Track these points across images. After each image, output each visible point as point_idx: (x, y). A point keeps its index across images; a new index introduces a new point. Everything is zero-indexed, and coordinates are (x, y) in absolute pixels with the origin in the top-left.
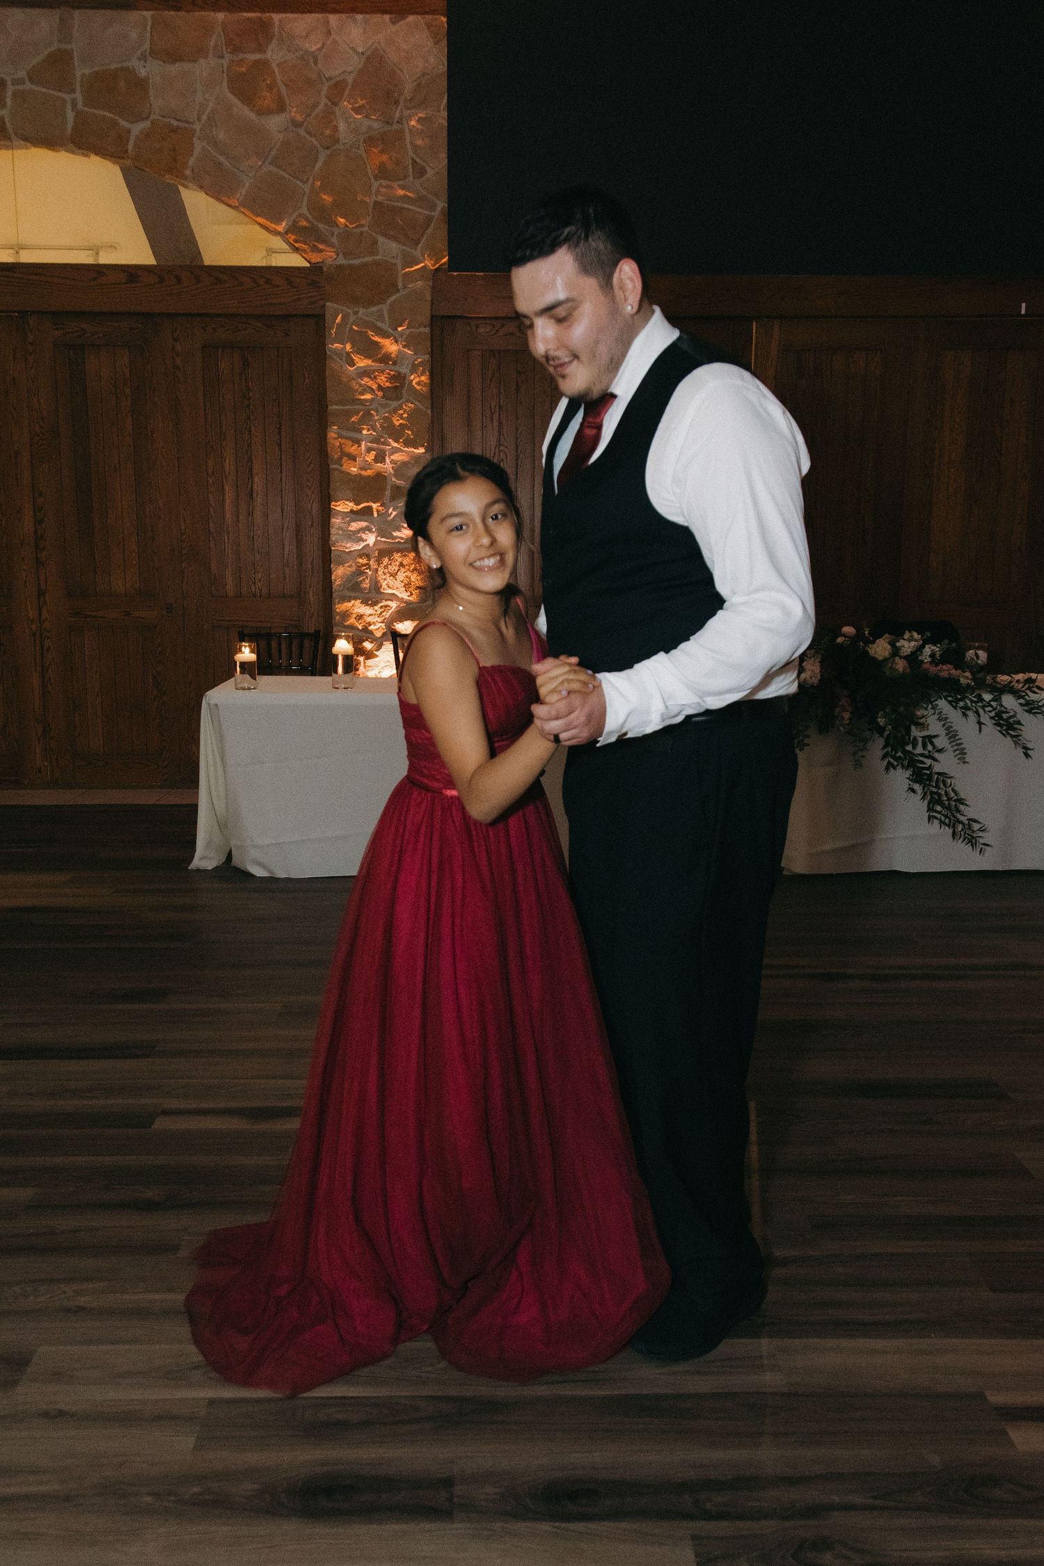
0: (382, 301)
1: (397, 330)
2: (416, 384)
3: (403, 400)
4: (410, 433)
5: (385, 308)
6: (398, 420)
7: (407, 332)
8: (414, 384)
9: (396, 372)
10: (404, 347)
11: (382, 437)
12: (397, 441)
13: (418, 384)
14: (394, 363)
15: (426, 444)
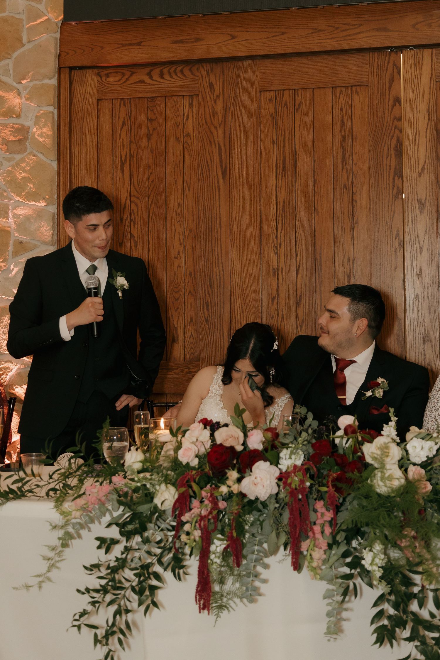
0: (8, 56)
1: (21, 83)
2: (38, 136)
3: (28, 152)
4: (31, 185)
5: (10, 63)
6: (20, 173)
7: (31, 84)
8: (36, 136)
9: (19, 125)
10: (27, 99)
11: (5, 191)
12: (19, 195)
13: (41, 135)
14: (18, 116)
15: (47, 197)
